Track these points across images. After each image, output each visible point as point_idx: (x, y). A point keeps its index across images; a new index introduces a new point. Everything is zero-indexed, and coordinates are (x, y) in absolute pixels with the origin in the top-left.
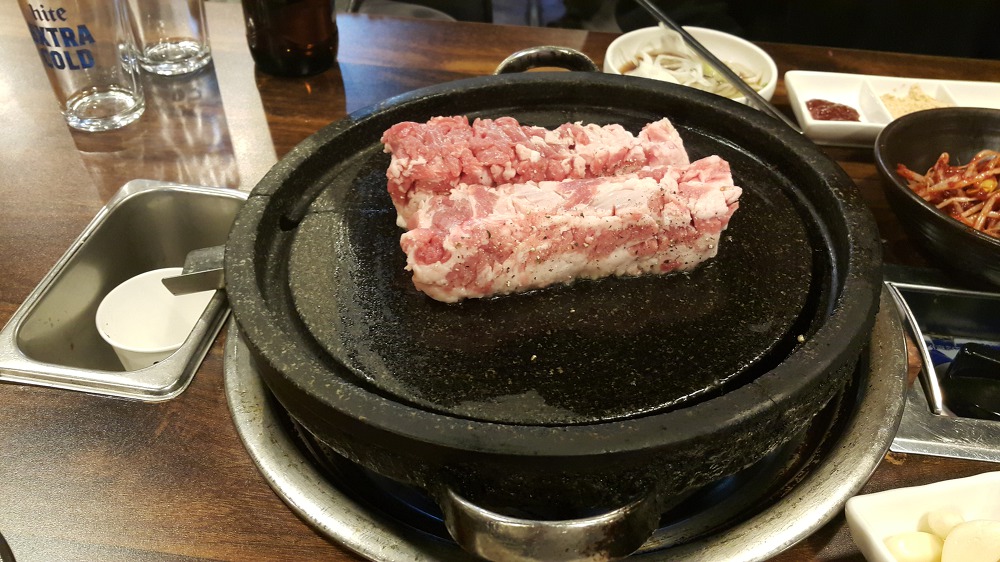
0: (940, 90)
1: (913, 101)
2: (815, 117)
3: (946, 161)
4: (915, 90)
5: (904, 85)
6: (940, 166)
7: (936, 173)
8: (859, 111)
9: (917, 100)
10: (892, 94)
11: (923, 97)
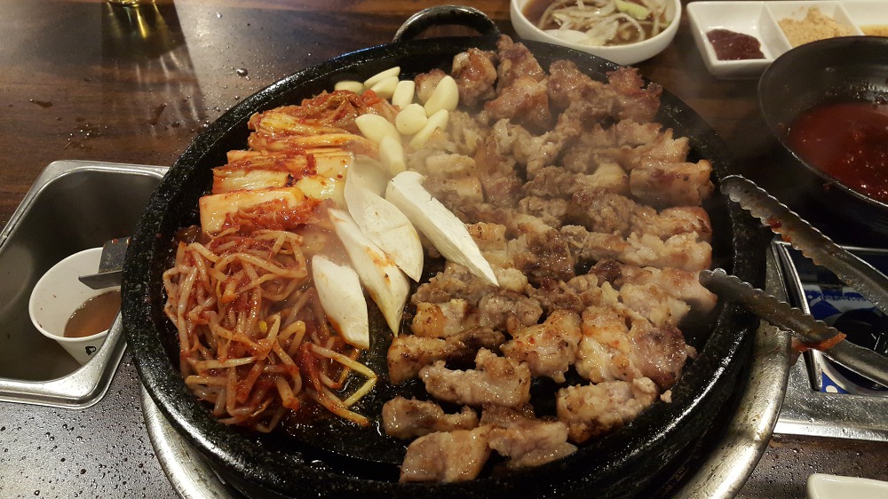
0: (838, 10)
1: (811, 25)
2: (720, 58)
4: (814, 13)
5: (803, 8)
9: (816, 23)
10: (790, 18)
11: (821, 19)
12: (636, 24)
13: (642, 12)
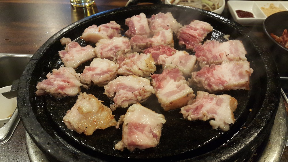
0: (281, 5)
1: (271, 9)
2: (239, 17)
3: (286, 32)
4: (272, 5)
5: (268, 4)
6: (284, 34)
7: (283, 36)
8: (253, 14)
9: (273, 9)
10: (264, 7)
11: (275, 7)
12: (209, 7)
13: (211, 3)
